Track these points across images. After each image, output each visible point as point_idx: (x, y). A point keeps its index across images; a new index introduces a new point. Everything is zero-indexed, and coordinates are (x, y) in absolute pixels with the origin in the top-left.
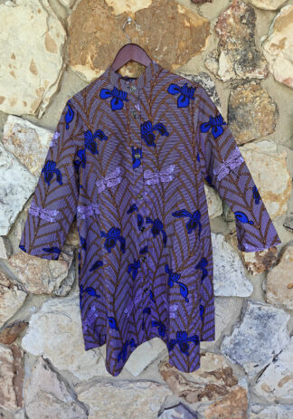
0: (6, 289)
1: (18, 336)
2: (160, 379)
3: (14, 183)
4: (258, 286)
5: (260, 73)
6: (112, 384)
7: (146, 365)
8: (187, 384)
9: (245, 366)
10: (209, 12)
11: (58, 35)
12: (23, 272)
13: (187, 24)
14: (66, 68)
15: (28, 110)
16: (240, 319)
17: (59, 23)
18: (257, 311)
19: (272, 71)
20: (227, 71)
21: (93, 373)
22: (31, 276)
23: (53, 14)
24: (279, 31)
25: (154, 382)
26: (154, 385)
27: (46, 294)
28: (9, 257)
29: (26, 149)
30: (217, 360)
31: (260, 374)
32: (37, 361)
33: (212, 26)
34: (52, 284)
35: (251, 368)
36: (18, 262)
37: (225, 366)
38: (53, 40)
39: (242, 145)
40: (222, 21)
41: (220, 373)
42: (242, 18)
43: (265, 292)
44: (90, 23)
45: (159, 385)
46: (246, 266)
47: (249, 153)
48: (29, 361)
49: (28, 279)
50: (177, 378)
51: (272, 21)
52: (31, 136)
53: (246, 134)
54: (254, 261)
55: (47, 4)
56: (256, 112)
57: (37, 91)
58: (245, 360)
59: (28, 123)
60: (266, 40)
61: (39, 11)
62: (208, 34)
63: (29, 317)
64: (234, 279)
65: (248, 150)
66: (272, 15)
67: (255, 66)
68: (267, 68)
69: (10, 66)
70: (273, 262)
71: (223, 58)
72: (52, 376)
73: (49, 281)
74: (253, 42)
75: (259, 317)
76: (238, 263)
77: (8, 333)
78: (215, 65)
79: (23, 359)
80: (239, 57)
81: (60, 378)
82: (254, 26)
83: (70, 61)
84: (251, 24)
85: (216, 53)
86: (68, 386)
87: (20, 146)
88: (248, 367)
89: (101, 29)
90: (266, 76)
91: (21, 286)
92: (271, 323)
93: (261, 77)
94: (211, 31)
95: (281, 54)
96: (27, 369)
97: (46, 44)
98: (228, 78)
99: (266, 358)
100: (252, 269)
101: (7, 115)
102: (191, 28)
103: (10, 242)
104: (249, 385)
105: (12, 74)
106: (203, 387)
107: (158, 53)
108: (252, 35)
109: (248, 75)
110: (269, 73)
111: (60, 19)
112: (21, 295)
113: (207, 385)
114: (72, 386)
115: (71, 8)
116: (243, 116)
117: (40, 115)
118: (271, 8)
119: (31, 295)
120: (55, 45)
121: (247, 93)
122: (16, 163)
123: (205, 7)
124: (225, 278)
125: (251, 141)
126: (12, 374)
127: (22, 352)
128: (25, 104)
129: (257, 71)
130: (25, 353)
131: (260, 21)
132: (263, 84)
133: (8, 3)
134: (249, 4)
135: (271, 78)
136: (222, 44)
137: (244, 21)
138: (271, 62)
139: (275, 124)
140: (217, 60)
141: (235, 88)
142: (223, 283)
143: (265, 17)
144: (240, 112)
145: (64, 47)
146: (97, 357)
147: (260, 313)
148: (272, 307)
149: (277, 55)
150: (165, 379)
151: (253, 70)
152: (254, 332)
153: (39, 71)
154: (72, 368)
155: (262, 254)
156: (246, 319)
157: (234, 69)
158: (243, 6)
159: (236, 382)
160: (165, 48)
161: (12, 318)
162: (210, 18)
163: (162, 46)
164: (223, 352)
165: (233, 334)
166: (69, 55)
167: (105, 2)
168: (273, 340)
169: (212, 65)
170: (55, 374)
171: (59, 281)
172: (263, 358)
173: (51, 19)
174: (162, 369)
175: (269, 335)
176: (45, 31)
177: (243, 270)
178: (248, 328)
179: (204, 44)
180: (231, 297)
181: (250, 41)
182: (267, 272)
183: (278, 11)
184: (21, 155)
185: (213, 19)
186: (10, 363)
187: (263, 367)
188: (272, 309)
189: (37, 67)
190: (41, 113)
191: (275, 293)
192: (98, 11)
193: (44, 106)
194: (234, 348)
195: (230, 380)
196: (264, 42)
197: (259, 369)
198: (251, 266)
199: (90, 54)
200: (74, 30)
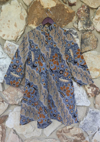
0: (1, 102)
1: (4, 121)
2: (57, 138)
3: (6, 64)
4: (92, 102)
5: (92, 28)
6: (39, 139)
7: (52, 132)
8: (67, 139)
9: (88, 132)
10: (75, 8)
11: (25, 14)
12: (8, 96)
13: (68, 12)
14: (27, 26)
15: (13, 39)
16: (86, 114)
17: (25, 11)
18: (92, 111)
19: (95, 28)
20: (81, 27)
21: (32, 135)
22: (10, 98)
23: (23, 8)
24: (98, 15)
25: (54, 139)
26: (54, 140)
27: (15, 104)
28: (3, 91)
29: (12, 52)
30: (78, 130)
31: (93, 136)
32: (11, 131)
33: (76, 13)
34: (18, 101)
35: (90, 133)
36: (6, 93)
37: (81, 132)
38: (23, 16)
39: (86, 52)
40: (79, 11)
41: (79, 135)
42: (85, 10)
43: (95, 104)
44: (35, 11)
45: (56, 140)
46: (88, 94)
47: (88, 55)
48: (8, 131)
49: (9, 99)
50: (63, 137)
51: (95, 12)
52: (14, 48)
53: (87, 48)
54: (91, 93)
55: (21, 5)
56: (91, 41)
57: (16, 33)
58: (88, 130)
59: (13, 43)
60: (94, 18)
61: (19, 7)
62: (74, 15)
63: (9, 113)
64: (83, 99)
65: (88, 54)
66: (95, 10)
67: (90, 26)
68: (94, 27)
69: (8, 24)
70: (98, 93)
71: (79, 23)
72: (16, 137)
73: (17, 100)
74: (89, 18)
75: (93, 114)
76: (85, 93)
77: (1, 119)
78: (77, 25)
79: (5, 130)
80: (85, 23)
81: (19, 137)
82: (89, 13)
83: (28, 23)
84: (89, 12)
85: (77, 22)
86: (22, 140)
87: (9, 51)
88: (89, 133)
89: (39, 13)
90: (94, 30)
91: (6, 102)
92: (97, 116)
93: (92, 29)
94: (75, 15)
95: (99, 22)
96: (7, 134)
97: (20, 17)
98: (81, 30)
99: (96, 129)
100: (90, 96)
101: (6, 40)
102: (69, 13)
103: (3, 85)
104: (89, 140)
105: (8, 27)
106: (73, 140)
107: (58, 21)
108: (89, 16)
109: (88, 29)
110: (94, 28)
111: (25, 9)
112: (6, 105)
113: (74, 140)
114: (23, 141)
115: (29, 6)
116: (86, 42)
117: (17, 41)
118: (95, 7)
119: (10, 105)
120: (23, 18)
121: (87, 34)
122: (8, 57)
123: (73, 7)
124: (80, 99)
125: (89, 51)
126: (1, 136)
127: (5, 127)
128: (12, 37)
129: (91, 27)
130: (6, 127)
131: (91, 12)
132: (93, 32)
133: (8, 4)
134: (88, 6)
135: (95, 30)
136: (79, 18)
137: (86, 12)
138: (95, 25)
139: (97, 45)
140: (78, 24)
141: (83, 33)
142: (80, 101)
143: (93, 11)
144: (85, 41)
145: (26, 18)
146: (33, 129)
147: (93, 112)
148: (97, 110)
149: (97, 23)
150: (59, 138)
151: (89, 27)
152: (91, 119)
153: (18, 26)
154: (24, 133)
155: (94, 90)
156: (88, 114)
157: (83, 26)
158: (86, 7)
159: (84, 138)
160: (60, 19)
161: (3, 114)
162: (75, 10)
163: (59, 19)
164: (80, 127)
165: (84, 120)
166: (28, 21)
167: (41, 4)
168: (98, 122)
169: (76, 25)
170: (17, 136)
171: (21, 100)
172: (95, 129)
173: (22, 9)
174: (57, 134)
175: (96, 120)
176: (20, 13)
177: (87, 96)
178: (89, 118)
179: (73, 18)
180: (82, 106)
181: (88, 18)
182: (95, 97)
183: (97, 8)
184: (10, 54)
185: (76, 11)
186: (1, 132)
187: (94, 133)
188: (97, 111)
189: (17, 24)
190: (17, 40)
191: (98, 104)
192: (38, 7)
193: (19, 38)
194: (84, 125)
195: (82, 138)
196: (93, 18)
197: (93, 133)
198: (90, 95)
199: (35, 21)
200: (30, 13)
